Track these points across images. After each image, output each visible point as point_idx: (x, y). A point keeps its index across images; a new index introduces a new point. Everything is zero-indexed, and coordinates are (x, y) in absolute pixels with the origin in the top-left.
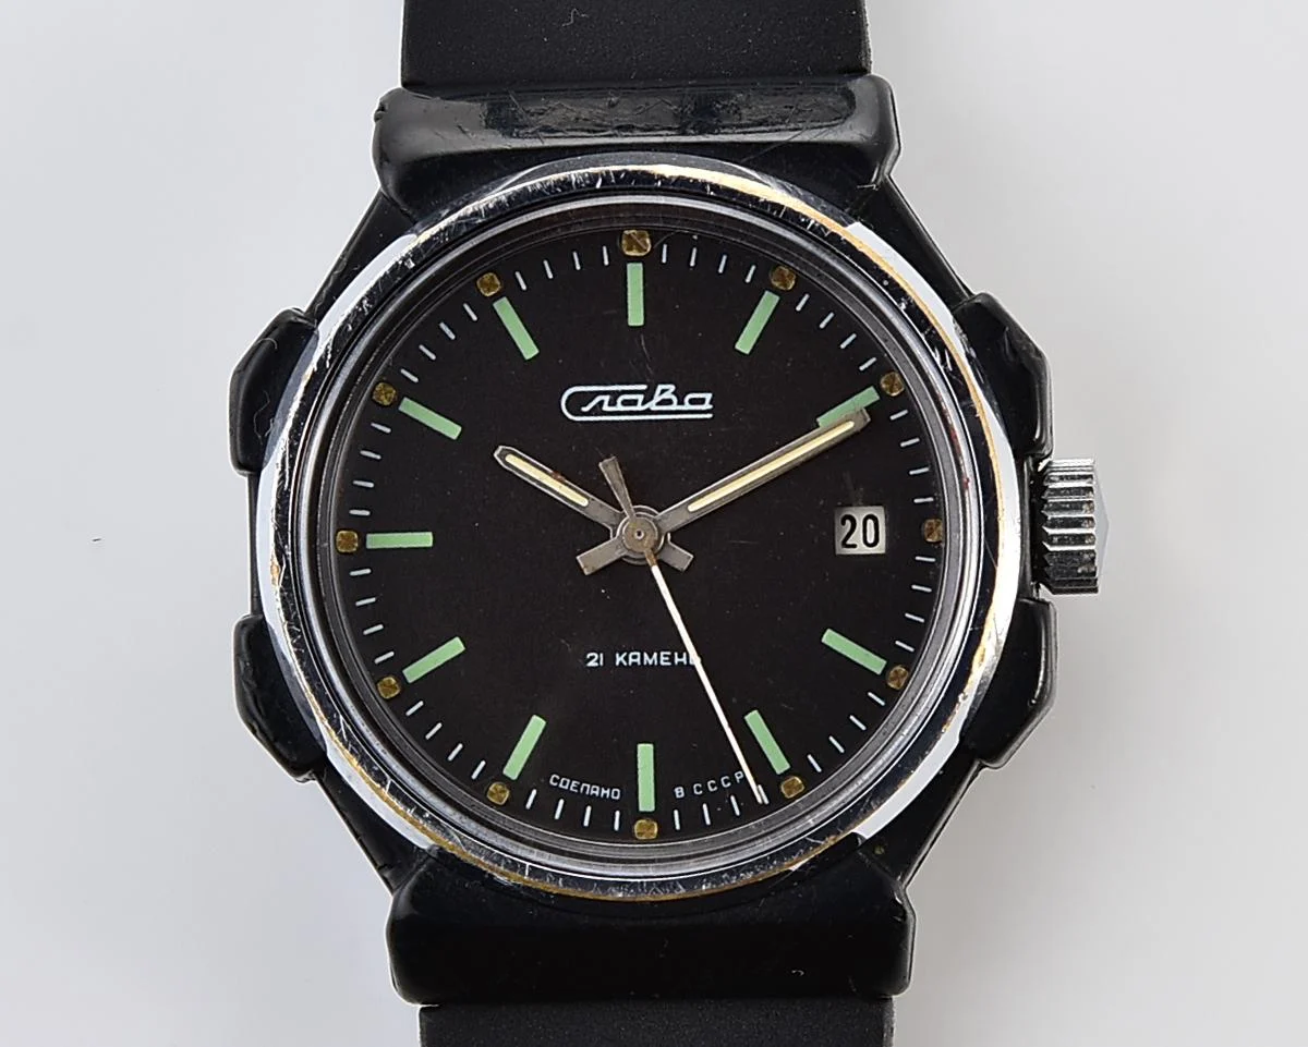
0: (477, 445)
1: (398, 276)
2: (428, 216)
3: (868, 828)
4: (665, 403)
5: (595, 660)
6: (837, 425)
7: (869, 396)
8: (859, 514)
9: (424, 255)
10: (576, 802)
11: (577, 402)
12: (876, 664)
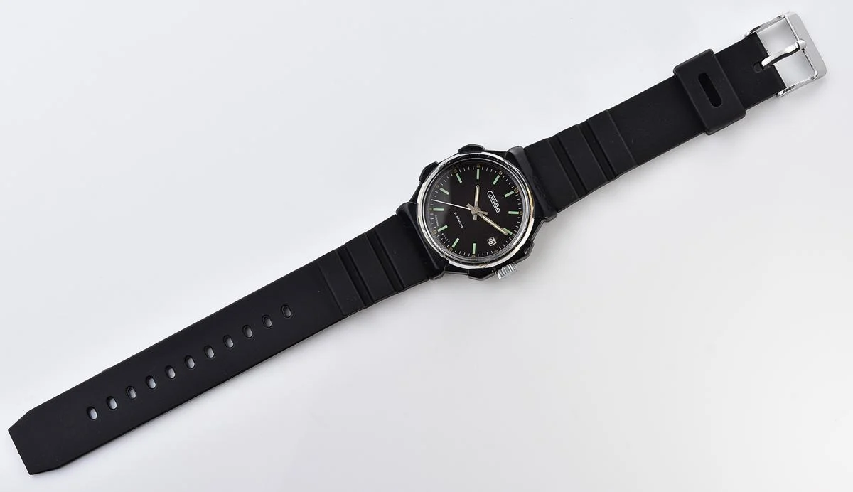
0: (477, 182)
1: (495, 159)
2: (506, 159)
3: (451, 262)
4: (496, 206)
5: (455, 213)
6: (504, 231)
7: (511, 233)
8: (494, 240)
9: (500, 161)
10: (434, 221)
11: (490, 193)
12: (474, 252)
